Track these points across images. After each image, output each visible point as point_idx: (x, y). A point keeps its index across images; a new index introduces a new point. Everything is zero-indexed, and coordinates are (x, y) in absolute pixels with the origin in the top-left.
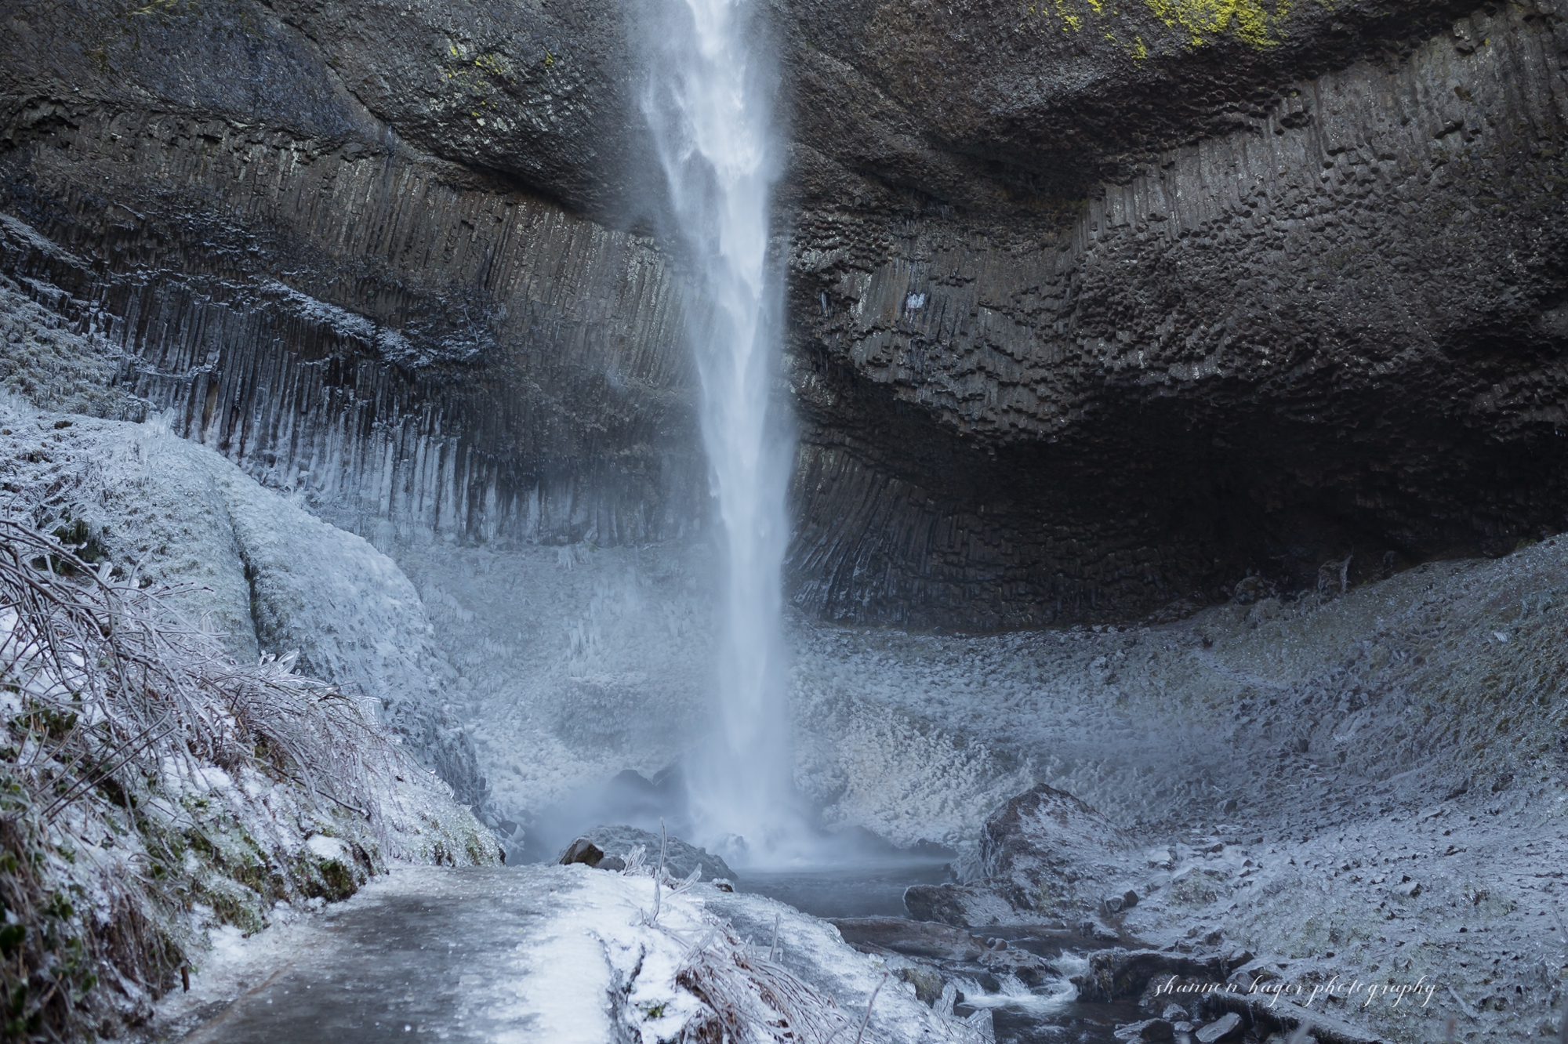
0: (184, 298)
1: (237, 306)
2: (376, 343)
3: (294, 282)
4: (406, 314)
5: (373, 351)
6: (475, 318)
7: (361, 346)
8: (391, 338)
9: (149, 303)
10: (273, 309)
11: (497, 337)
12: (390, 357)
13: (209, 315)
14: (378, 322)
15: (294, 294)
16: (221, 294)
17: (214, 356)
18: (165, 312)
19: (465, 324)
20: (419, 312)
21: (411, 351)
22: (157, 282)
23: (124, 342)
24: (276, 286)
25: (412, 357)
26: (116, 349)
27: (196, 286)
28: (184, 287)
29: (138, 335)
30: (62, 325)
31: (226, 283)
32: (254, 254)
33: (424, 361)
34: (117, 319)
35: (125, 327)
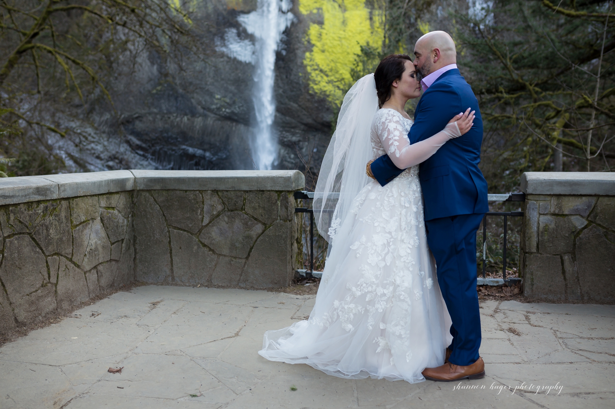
0: (166, 152)
1: (176, 152)
2: (205, 156)
3: (187, 145)
4: (210, 148)
5: (204, 158)
6: (225, 148)
7: (202, 156)
8: (208, 154)
9: (159, 154)
10: (183, 152)
11: (230, 152)
12: (207, 159)
13: (171, 155)
14: (205, 151)
15: (187, 148)
16: (173, 150)
17: (172, 163)
18: (162, 155)
19: (222, 150)
20: (213, 148)
21: (212, 157)
22: (161, 149)
23: (155, 162)
24: (184, 147)
25: (212, 158)
26: (154, 164)
27: (169, 149)
28: (166, 150)
29: (158, 160)
30: (143, 160)
31: (174, 148)
32: (179, 141)
33: (214, 159)
34: (154, 157)
35: (155, 159)
